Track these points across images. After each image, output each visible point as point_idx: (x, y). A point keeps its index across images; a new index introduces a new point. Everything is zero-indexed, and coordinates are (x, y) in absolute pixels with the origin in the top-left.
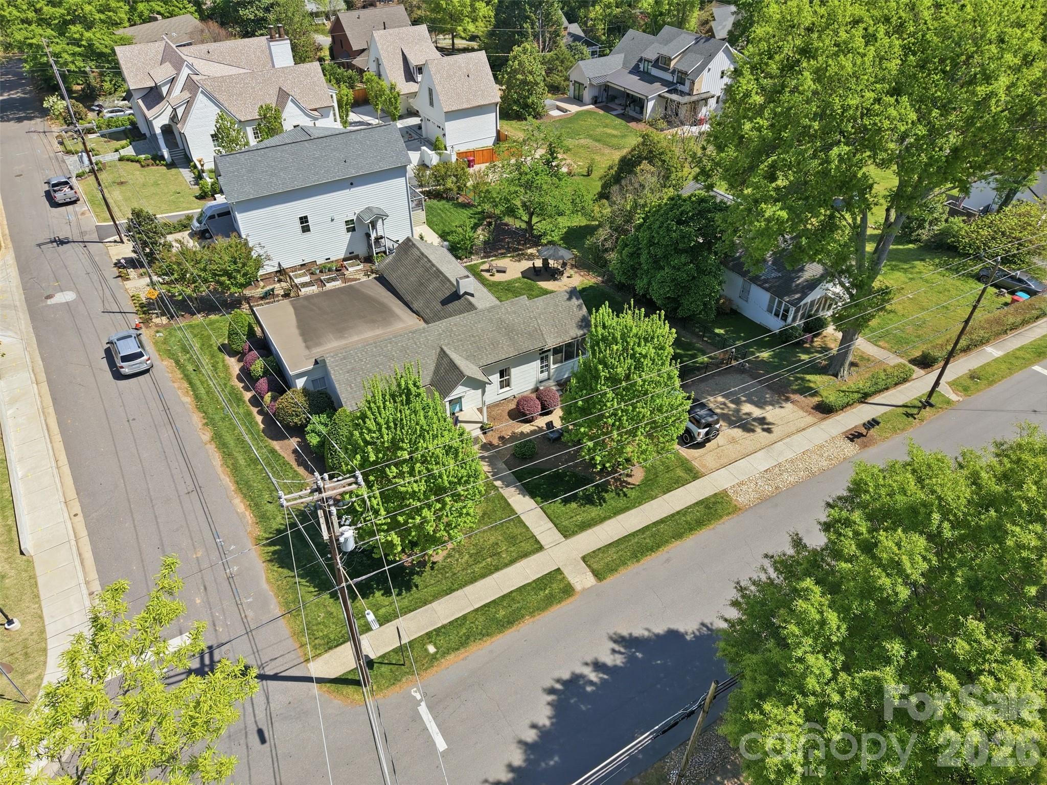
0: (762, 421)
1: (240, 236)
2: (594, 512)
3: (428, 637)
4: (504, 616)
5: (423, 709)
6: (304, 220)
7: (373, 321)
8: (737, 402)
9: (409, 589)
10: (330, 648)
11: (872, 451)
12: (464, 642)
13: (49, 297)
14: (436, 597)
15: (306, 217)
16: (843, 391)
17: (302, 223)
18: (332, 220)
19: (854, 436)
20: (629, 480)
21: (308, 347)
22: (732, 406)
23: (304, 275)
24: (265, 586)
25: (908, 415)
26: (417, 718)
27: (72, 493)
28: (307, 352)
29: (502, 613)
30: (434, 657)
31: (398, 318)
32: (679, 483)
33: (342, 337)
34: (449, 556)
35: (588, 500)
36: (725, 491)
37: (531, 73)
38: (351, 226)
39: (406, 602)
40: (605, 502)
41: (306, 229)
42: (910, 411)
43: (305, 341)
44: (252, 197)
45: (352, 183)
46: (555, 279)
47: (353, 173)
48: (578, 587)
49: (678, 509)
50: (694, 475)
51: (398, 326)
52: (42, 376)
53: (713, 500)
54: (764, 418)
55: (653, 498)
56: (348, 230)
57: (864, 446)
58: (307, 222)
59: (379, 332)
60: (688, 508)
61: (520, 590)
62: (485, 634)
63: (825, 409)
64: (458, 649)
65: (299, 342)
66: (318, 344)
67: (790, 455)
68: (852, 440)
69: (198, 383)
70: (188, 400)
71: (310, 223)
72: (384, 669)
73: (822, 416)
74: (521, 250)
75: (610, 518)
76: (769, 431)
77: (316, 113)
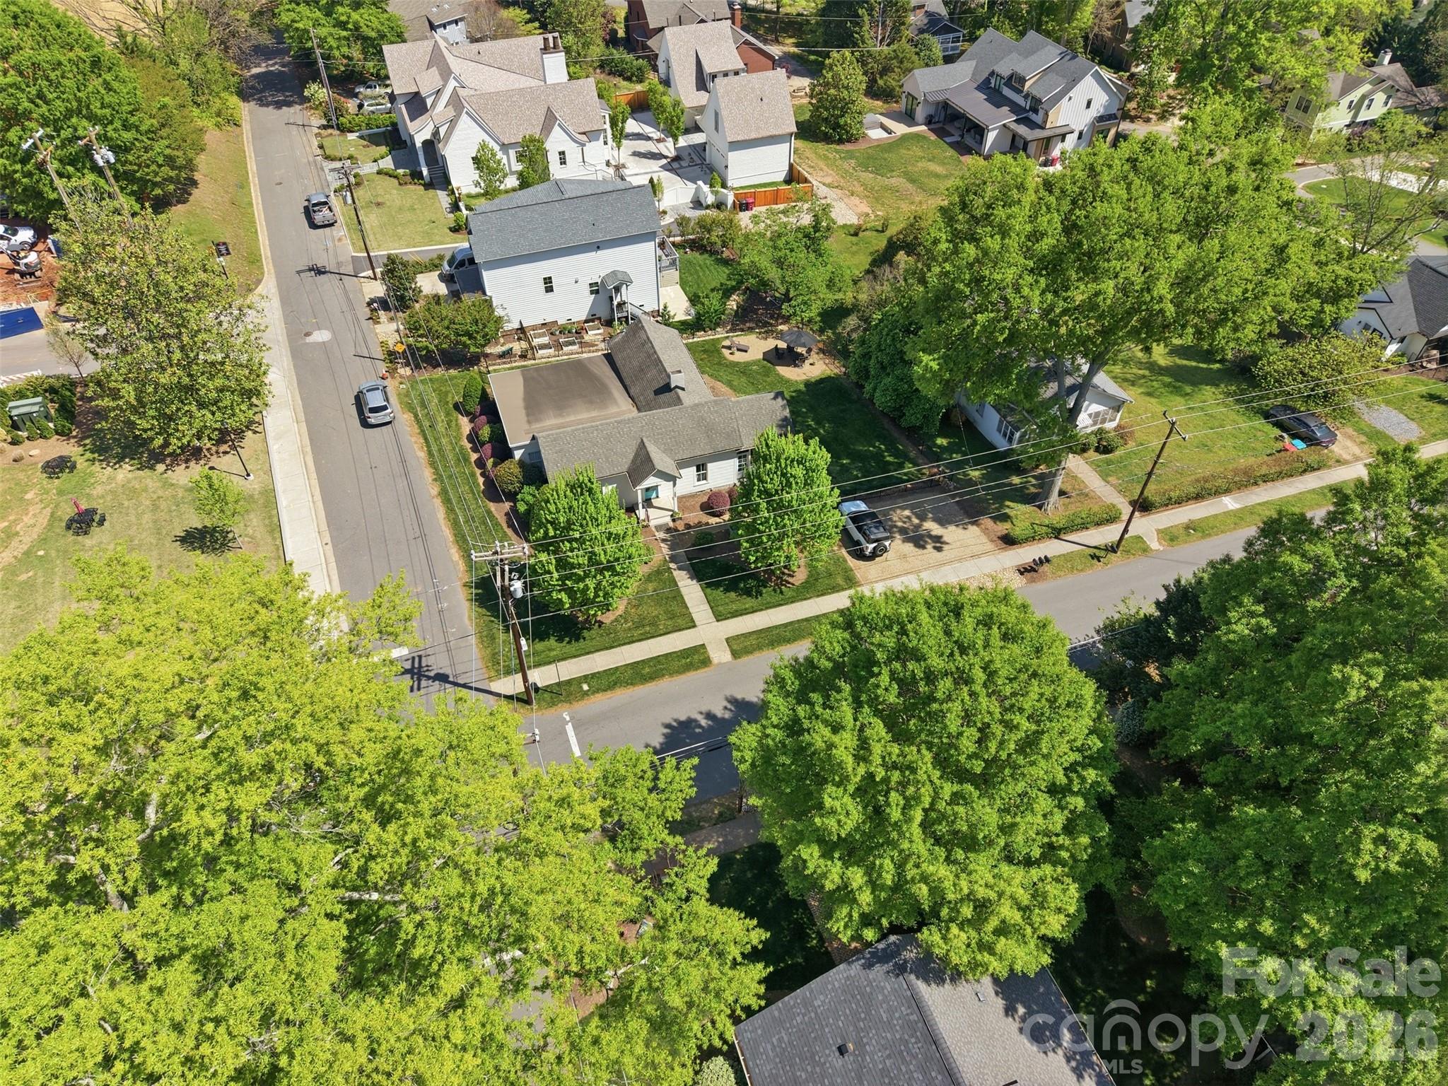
0: (938, 539)
1: (484, 293)
2: (749, 602)
3: (586, 678)
4: (648, 673)
5: (569, 728)
6: (548, 281)
7: (591, 402)
9: (577, 640)
10: (507, 675)
11: (1039, 586)
12: (611, 687)
13: (308, 334)
14: (598, 650)
15: (550, 278)
16: (1033, 524)
17: (545, 283)
18: (576, 282)
19: (1025, 570)
20: (790, 580)
21: (529, 422)
23: (542, 335)
24: (467, 621)
25: (1093, 557)
26: (563, 733)
27: (324, 527)
28: (526, 427)
29: (647, 670)
30: (586, 693)
31: (616, 402)
32: (836, 589)
33: (561, 415)
34: (616, 620)
35: (748, 593)
37: (847, 88)
38: (596, 289)
39: (573, 650)
40: (761, 596)
41: (549, 289)
42: (1098, 553)
43: (528, 415)
44: (499, 256)
45: (598, 247)
46: (796, 366)
47: (600, 237)
48: (716, 661)
49: (826, 611)
50: (853, 582)
51: (613, 410)
52: (302, 417)
54: (941, 537)
55: (807, 599)
56: (592, 292)
57: (1033, 581)
58: (551, 282)
59: (594, 414)
61: (666, 655)
62: (631, 683)
63: (1009, 541)
64: (606, 691)
65: (522, 413)
66: (538, 420)
68: (1022, 573)
69: (432, 440)
70: (422, 454)
71: (554, 284)
72: (546, 695)
73: (1003, 546)
74: (771, 325)
75: (762, 610)
76: (938, 549)
77: (584, 138)
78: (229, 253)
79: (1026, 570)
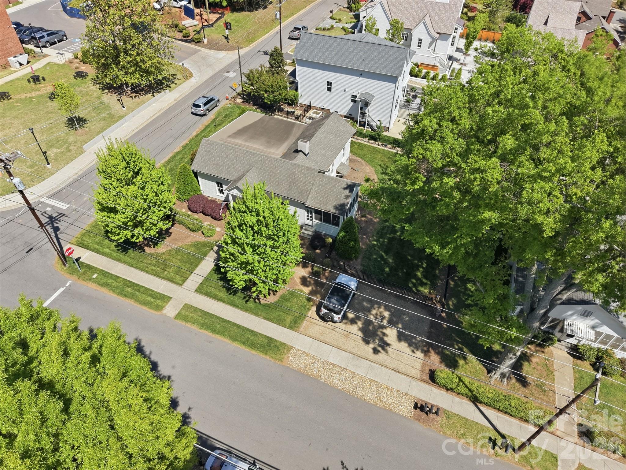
3: (101, 272)
4: (128, 292)
5: (62, 290)
6: (329, 84)
8: (392, 323)
9: (123, 251)
10: (79, 246)
11: (419, 426)
14: (125, 262)
15: (331, 83)
16: (460, 379)
17: (328, 85)
18: (345, 91)
21: (229, 136)
22: (385, 323)
26: (56, 290)
29: (129, 289)
30: (90, 279)
31: (280, 148)
32: (280, 322)
33: (246, 141)
34: (151, 254)
36: (292, 348)
38: (355, 100)
39: (115, 254)
40: (234, 295)
41: (329, 89)
43: (234, 134)
44: (304, 59)
45: (361, 74)
47: (363, 68)
48: (165, 311)
49: (255, 330)
50: (294, 325)
51: (272, 150)
53: (278, 344)
54: (388, 345)
55: (256, 314)
56: (352, 101)
57: (418, 419)
58: (331, 85)
59: (262, 147)
60: (260, 334)
62: (114, 289)
64: (99, 285)
66: (235, 138)
67: (361, 372)
68: (416, 407)
69: (208, 130)
70: (194, 134)
71: (332, 87)
72: (77, 267)
73: (427, 378)
75: (224, 302)
76: (376, 351)
77: (437, 36)
78: (231, 29)
79: (422, 408)
